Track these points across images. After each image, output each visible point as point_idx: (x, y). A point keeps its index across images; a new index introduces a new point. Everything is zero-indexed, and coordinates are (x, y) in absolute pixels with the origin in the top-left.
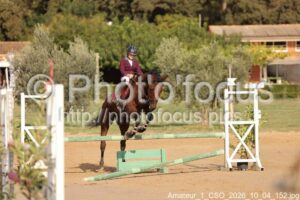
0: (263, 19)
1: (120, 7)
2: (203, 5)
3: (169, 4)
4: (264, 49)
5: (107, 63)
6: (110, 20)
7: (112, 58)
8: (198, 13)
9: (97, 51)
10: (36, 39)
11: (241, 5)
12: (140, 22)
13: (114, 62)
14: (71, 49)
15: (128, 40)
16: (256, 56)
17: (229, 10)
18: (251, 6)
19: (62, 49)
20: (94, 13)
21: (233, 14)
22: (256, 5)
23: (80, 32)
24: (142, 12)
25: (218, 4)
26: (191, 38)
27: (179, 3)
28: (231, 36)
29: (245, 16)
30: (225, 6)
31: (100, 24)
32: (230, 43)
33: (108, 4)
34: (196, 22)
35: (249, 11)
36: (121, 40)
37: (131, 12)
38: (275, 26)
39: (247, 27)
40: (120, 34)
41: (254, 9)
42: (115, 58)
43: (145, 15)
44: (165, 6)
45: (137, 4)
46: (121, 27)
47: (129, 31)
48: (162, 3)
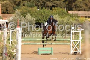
0: (84, 10)
1: (42, 5)
2: (67, 5)
4: (84, 19)
5: (37, 21)
6: (38, 8)
7: (39, 20)
8: (65, 7)
9: (34, 18)
11: (78, 5)
12: (48, 9)
13: (39, 21)
14: (26, 17)
15: (44, 14)
16: (82, 21)
17: (74, 7)
18: (81, 6)
20: (34, 6)
21: (76, 8)
22: (83, 5)
23: (29, 12)
24: (48, 6)
25: (71, 5)
26: (62, 15)
27: (60, 4)
28: (75, 15)
29: (79, 9)
30: (73, 6)
31: (36, 10)
32: (74, 17)
33: (38, 4)
34: (64, 10)
35: (80, 7)
36: (42, 15)
37: (45, 7)
38: (88, 12)
39: (79, 12)
40: (42, 13)
41: (82, 7)
42: (40, 20)
43: (49, 7)
44: (55, 5)
45: (47, 4)
46: (42, 11)
47: (44, 12)
48: (55, 4)
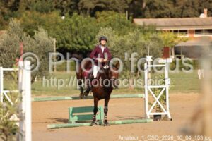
0: (171, 14)
1: (70, 6)
2: (129, 4)
3: (105, 4)
4: (172, 35)
5: (61, 45)
6: (63, 15)
7: (65, 42)
8: (125, 10)
9: (54, 37)
10: (10, 29)
11: (156, 5)
12: (85, 17)
13: (66, 45)
14: (36, 35)
15: (77, 29)
16: (167, 40)
17: (147, 8)
18: (162, 5)
19: (29, 36)
20: (52, 11)
21: (150, 10)
22: (167, 5)
23: (42, 23)
24: (86, 9)
25: (139, 4)
26: (121, 28)
27: (112, 3)
28: (149, 26)
29: (159, 12)
30: (144, 5)
31: (56, 18)
32: (148, 31)
33: (61, 3)
34: (124, 16)
35: (161, 8)
36: (71, 29)
37: (78, 9)
38: (180, 19)
39: (160, 20)
40: (71, 25)
41: (165, 7)
42: (67, 42)
43: (88, 12)
44: (102, 5)
45: (82, 4)
46: (71, 20)
47: (77, 23)
48: (100, 2)
